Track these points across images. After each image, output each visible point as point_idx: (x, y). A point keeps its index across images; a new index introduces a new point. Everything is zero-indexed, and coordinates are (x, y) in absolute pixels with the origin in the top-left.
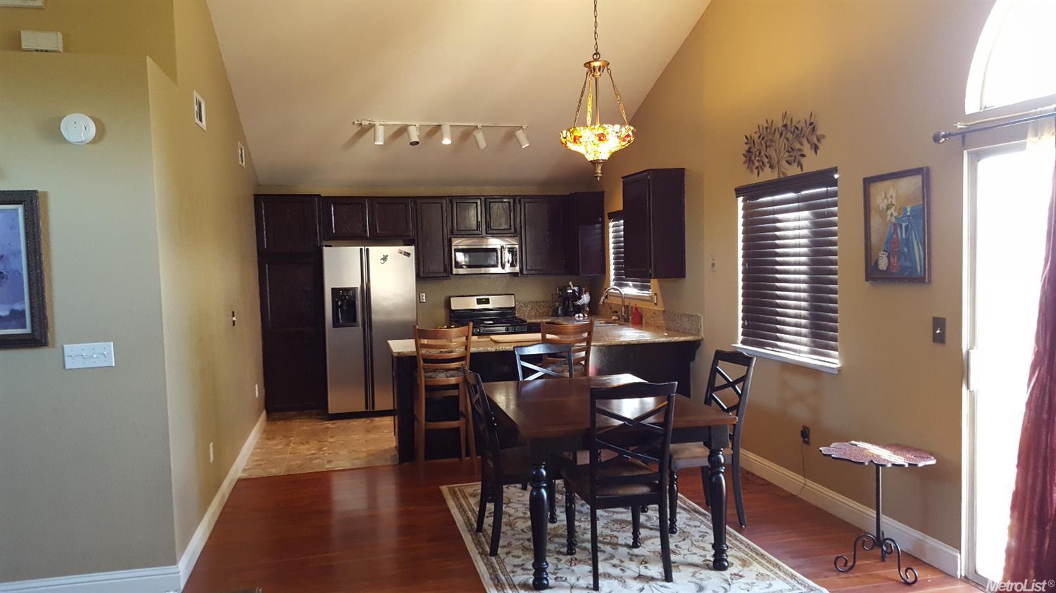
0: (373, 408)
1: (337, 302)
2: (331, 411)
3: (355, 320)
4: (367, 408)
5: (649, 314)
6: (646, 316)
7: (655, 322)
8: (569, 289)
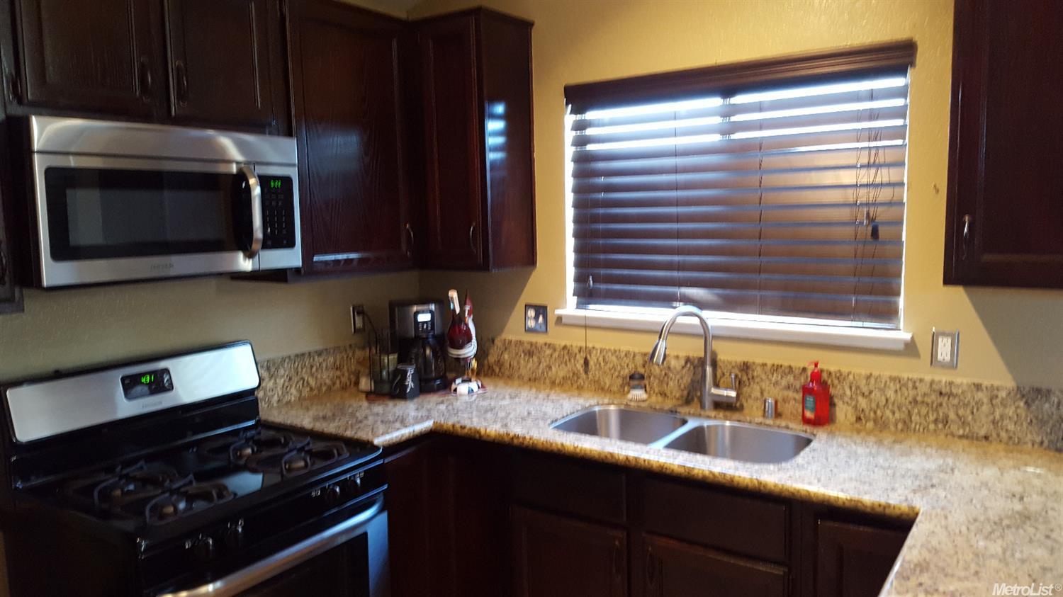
5: (890, 394)
6: (860, 398)
7: (946, 421)
8: (423, 312)
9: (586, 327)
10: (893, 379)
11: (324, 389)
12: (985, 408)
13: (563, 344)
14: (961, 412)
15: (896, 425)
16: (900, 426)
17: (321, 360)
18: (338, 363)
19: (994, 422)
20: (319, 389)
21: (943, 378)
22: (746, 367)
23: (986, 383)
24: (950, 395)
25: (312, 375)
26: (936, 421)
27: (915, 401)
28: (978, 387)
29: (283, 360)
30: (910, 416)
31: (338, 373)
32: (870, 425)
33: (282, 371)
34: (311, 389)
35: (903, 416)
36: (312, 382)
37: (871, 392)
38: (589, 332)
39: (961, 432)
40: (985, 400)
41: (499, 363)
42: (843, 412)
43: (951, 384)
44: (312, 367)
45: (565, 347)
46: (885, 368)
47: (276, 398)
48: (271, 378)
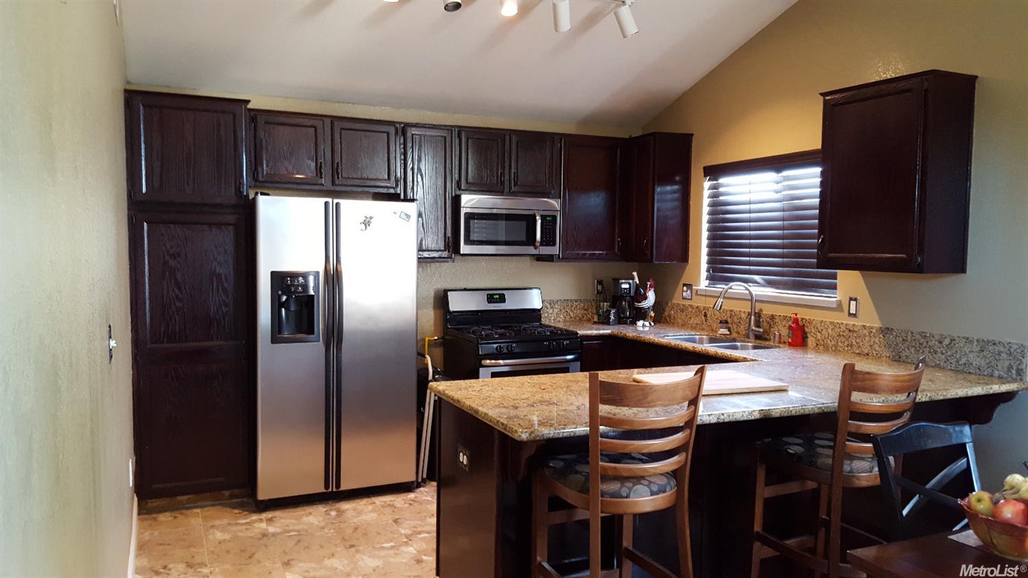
0: (338, 485)
1: (280, 297)
2: (262, 495)
3: (310, 330)
4: (327, 486)
5: (830, 331)
6: (818, 334)
7: (851, 345)
8: (624, 283)
9: (706, 296)
10: (831, 323)
11: (578, 318)
12: (867, 338)
13: (697, 305)
14: (857, 341)
15: (832, 347)
16: (833, 349)
17: (577, 304)
18: (586, 307)
19: (871, 346)
20: (575, 318)
21: (851, 321)
22: (772, 317)
23: (868, 325)
24: (854, 331)
25: (572, 310)
26: (848, 346)
27: (839, 335)
28: (864, 326)
29: (558, 301)
30: (837, 343)
31: (586, 312)
32: (821, 348)
33: (556, 306)
34: (571, 318)
35: (835, 343)
36: (572, 315)
37: (822, 330)
38: (707, 298)
39: (857, 352)
40: (867, 334)
41: (669, 316)
42: (811, 341)
43: (854, 325)
44: (572, 306)
45: (697, 307)
46: (829, 317)
47: (553, 318)
48: (551, 308)
